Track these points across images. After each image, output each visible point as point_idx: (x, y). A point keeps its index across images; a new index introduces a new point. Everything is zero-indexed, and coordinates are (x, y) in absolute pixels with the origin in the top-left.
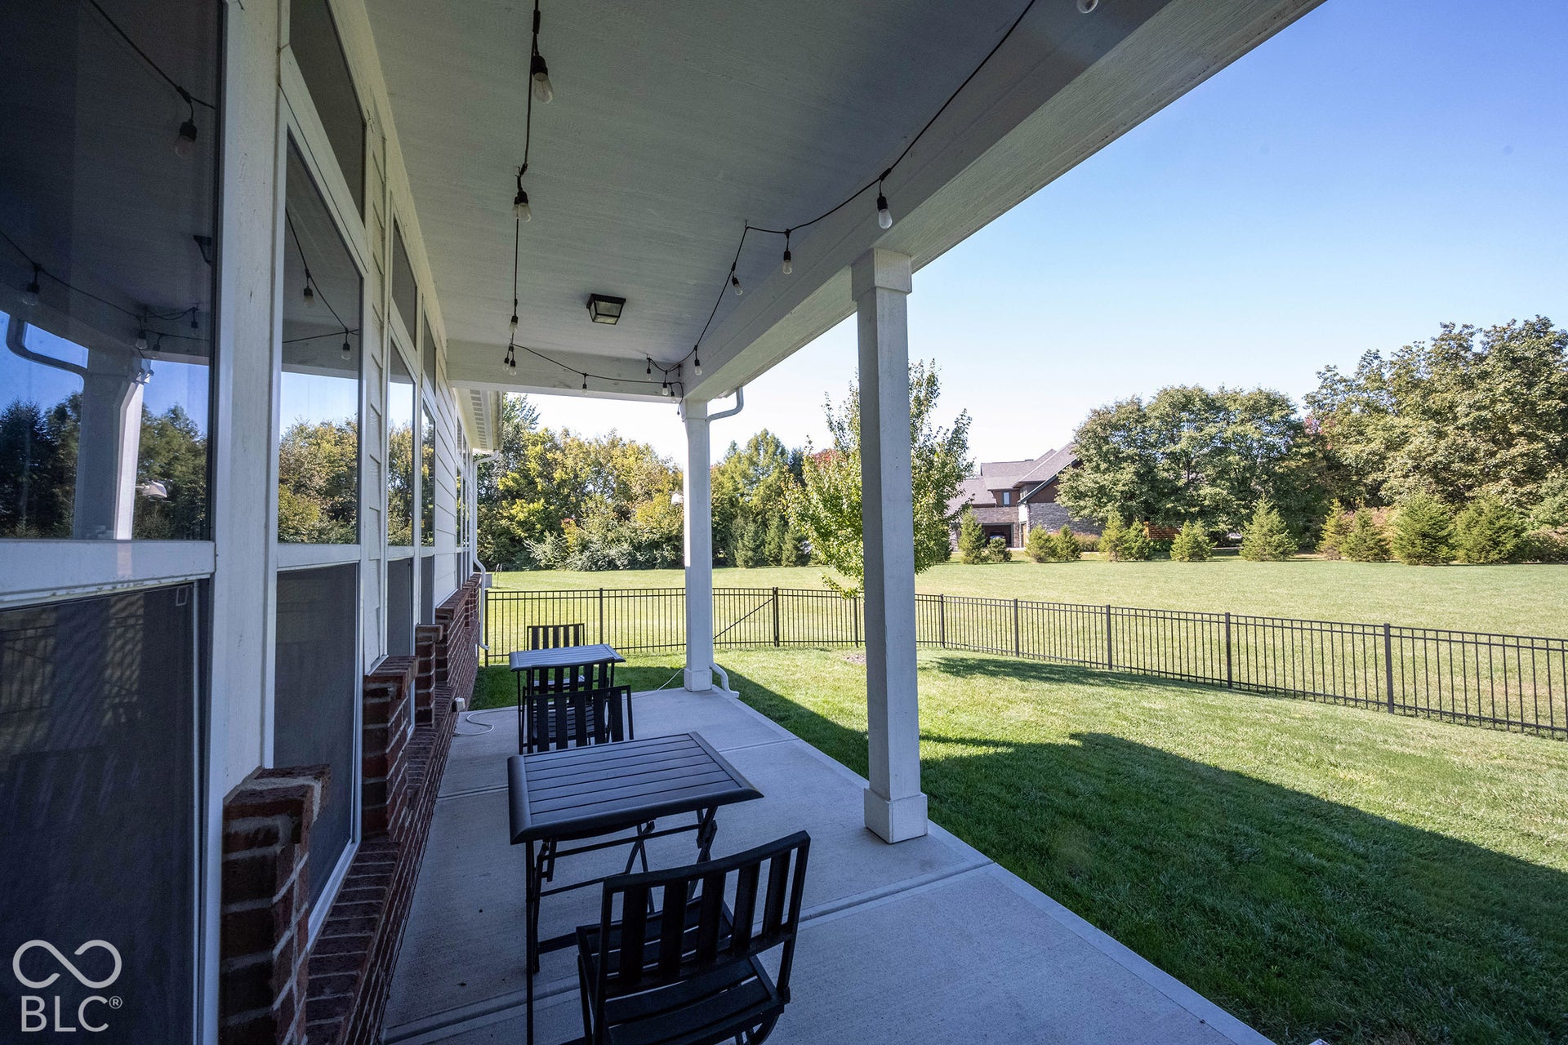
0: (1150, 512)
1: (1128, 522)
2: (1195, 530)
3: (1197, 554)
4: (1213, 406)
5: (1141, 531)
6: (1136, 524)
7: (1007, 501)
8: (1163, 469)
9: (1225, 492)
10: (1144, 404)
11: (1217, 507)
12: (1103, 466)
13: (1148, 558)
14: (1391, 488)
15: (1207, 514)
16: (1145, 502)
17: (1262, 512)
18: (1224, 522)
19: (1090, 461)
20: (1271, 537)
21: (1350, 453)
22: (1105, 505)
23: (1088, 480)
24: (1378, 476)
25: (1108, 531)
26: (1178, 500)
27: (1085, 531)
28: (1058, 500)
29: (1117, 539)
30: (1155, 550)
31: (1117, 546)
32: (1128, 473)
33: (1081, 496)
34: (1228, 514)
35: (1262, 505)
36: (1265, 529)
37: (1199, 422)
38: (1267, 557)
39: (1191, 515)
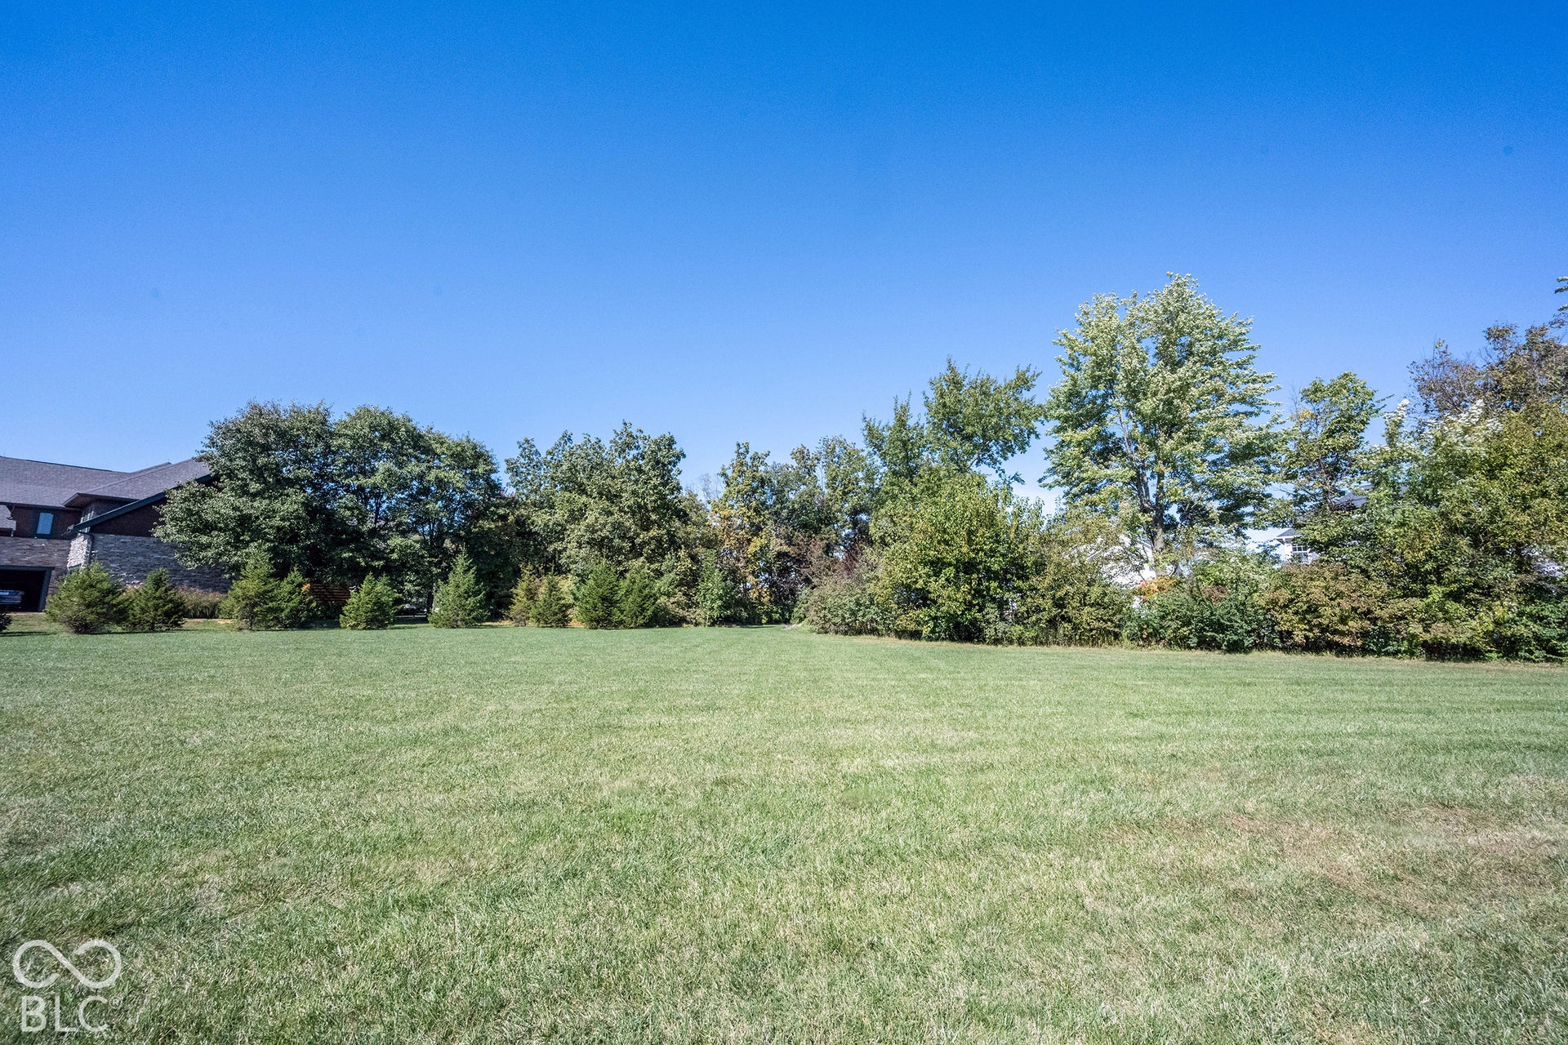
0: (314, 562)
1: (281, 572)
2: (378, 588)
3: (379, 618)
4: (419, 444)
5: (300, 585)
6: (295, 575)
7: (45, 527)
8: (343, 504)
9: (418, 546)
10: (331, 420)
11: (404, 565)
12: (254, 487)
13: (304, 626)
14: (569, 557)
15: (394, 570)
16: (313, 547)
17: (459, 569)
18: (410, 582)
19: (231, 475)
20: (467, 599)
21: (540, 520)
22: (247, 544)
23: (223, 504)
24: (558, 546)
25: (243, 583)
26: (358, 550)
27: (204, 586)
28: (158, 532)
29: (258, 595)
30: (315, 617)
31: (255, 605)
32: (291, 504)
33: (204, 527)
34: (417, 572)
35: (461, 561)
36: (462, 590)
37: (398, 456)
38: (459, 623)
39: (374, 569)
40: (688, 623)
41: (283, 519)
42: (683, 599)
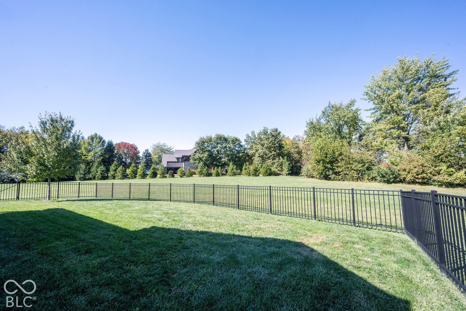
3: (217, 175)
4: (226, 140)
6: (206, 167)
7: (180, 161)
10: (212, 138)
12: (201, 152)
17: (231, 165)
19: (198, 151)
23: (197, 156)
25: (198, 169)
28: (190, 161)
30: (210, 174)
31: (200, 173)
32: (206, 154)
33: (195, 160)
37: (222, 143)
38: (231, 175)
39: (220, 165)
40: (281, 175)
41: (205, 158)
42: (281, 169)
